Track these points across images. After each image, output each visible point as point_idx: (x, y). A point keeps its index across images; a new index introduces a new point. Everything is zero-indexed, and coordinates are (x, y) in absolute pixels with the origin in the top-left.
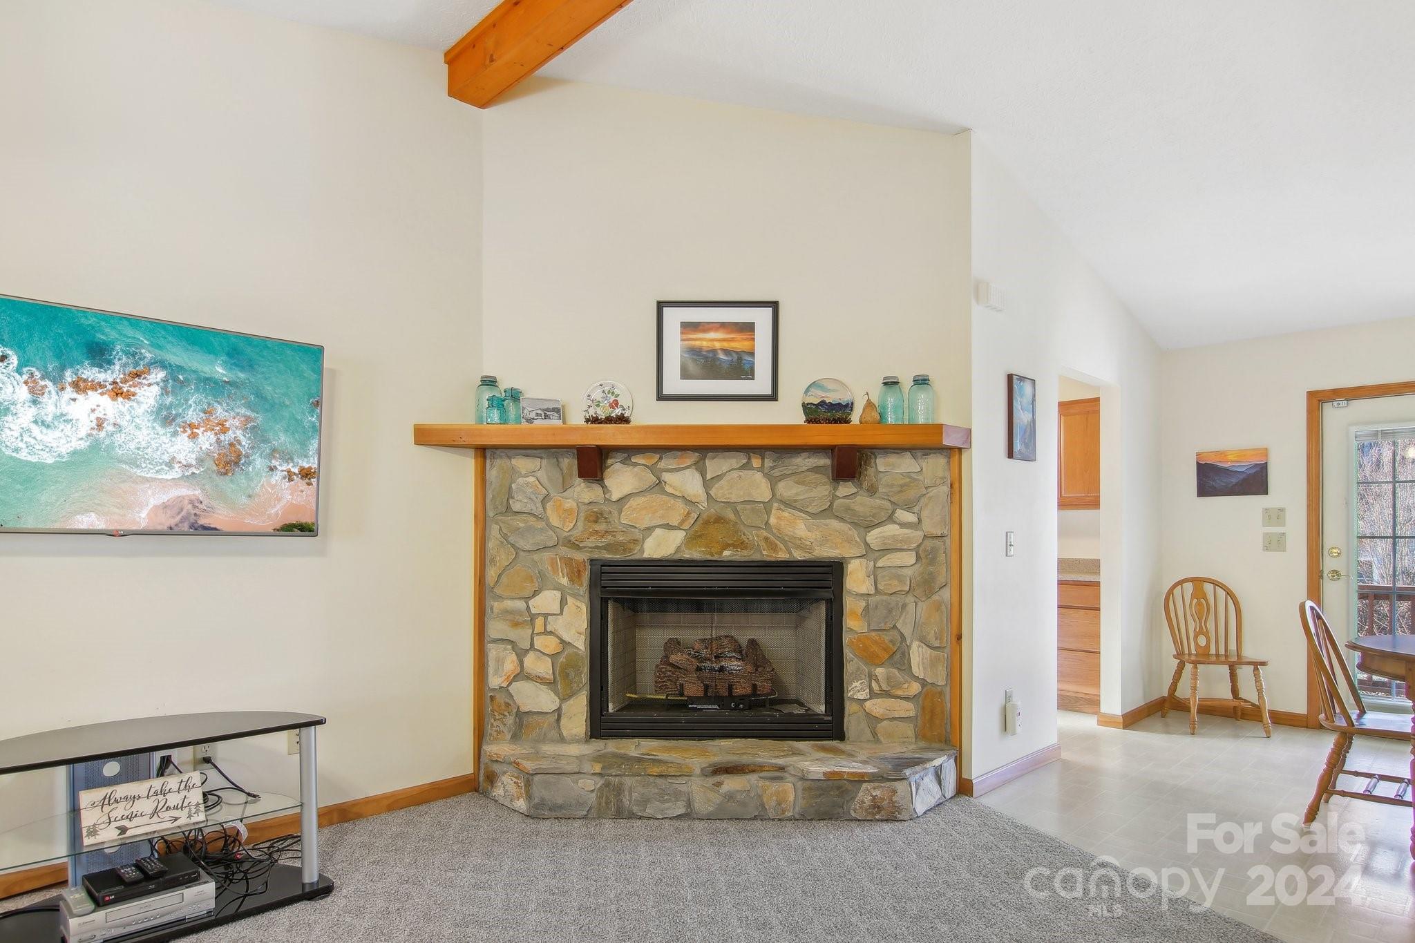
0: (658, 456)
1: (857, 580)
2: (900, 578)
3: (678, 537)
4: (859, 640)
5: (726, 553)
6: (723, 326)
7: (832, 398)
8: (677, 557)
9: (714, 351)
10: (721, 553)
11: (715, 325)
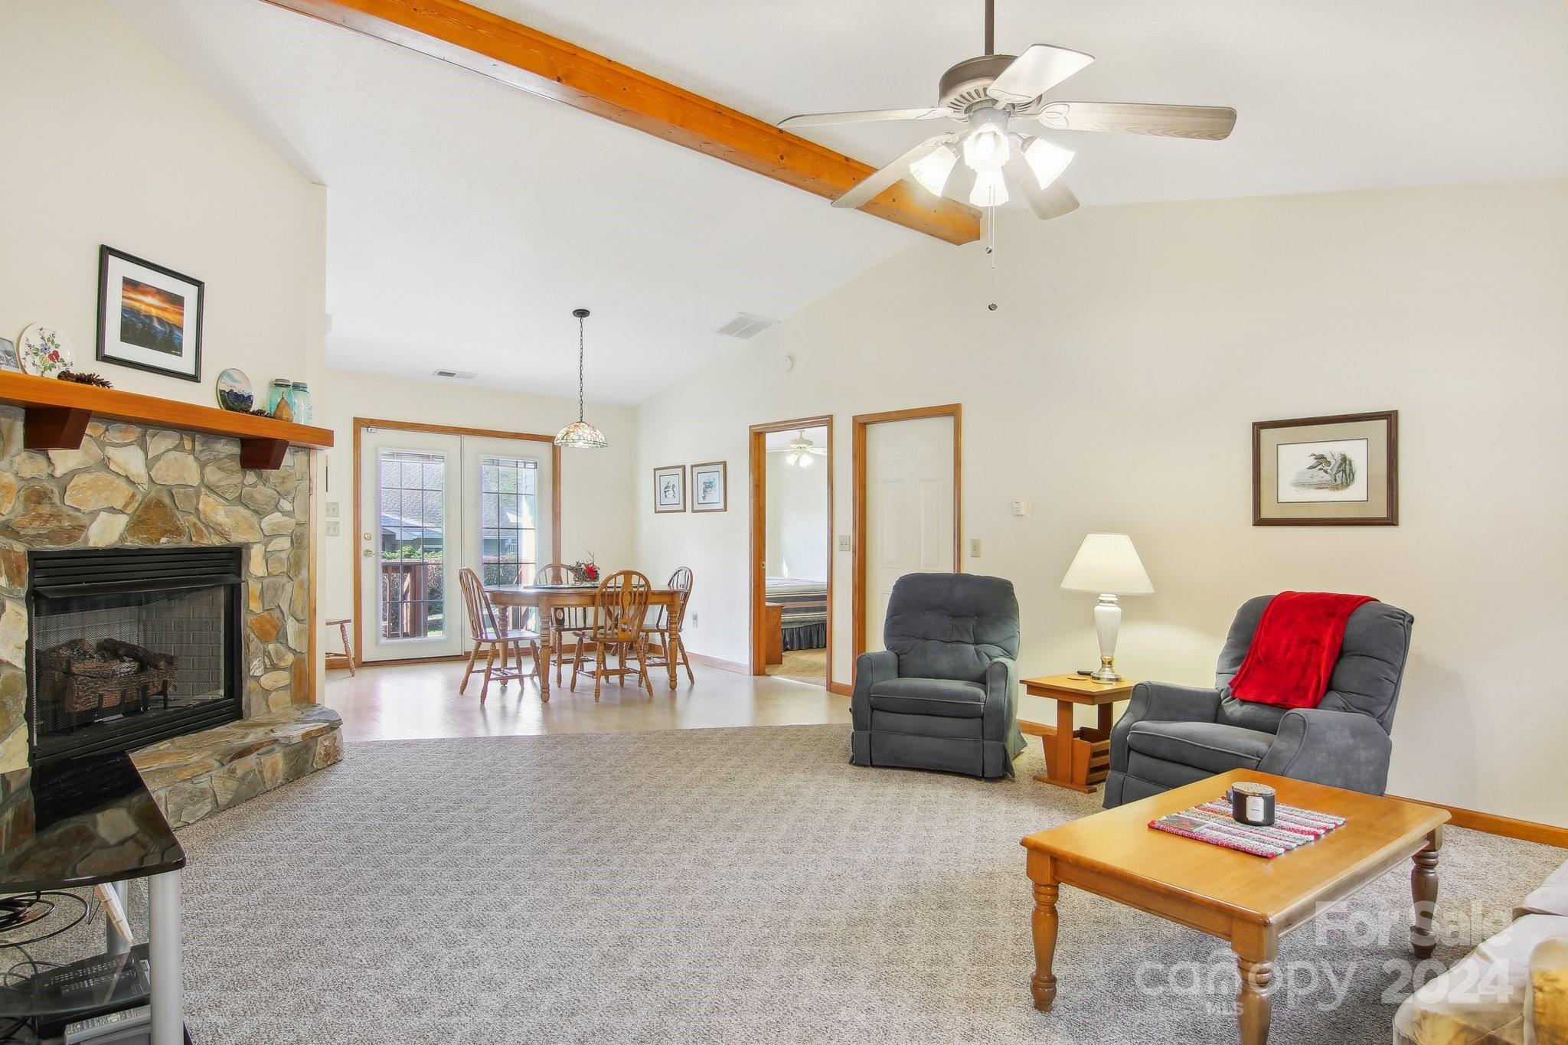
0: (105, 426)
1: (256, 565)
2: (280, 560)
3: (123, 520)
4: (257, 620)
5: (164, 540)
6: (159, 292)
7: (239, 389)
8: (118, 545)
9: (150, 317)
10: (158, 540)
11: (153, 289)
